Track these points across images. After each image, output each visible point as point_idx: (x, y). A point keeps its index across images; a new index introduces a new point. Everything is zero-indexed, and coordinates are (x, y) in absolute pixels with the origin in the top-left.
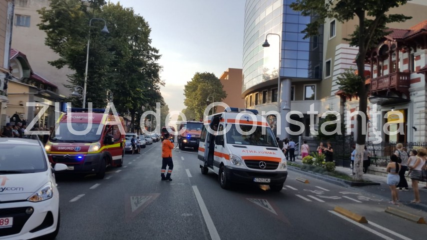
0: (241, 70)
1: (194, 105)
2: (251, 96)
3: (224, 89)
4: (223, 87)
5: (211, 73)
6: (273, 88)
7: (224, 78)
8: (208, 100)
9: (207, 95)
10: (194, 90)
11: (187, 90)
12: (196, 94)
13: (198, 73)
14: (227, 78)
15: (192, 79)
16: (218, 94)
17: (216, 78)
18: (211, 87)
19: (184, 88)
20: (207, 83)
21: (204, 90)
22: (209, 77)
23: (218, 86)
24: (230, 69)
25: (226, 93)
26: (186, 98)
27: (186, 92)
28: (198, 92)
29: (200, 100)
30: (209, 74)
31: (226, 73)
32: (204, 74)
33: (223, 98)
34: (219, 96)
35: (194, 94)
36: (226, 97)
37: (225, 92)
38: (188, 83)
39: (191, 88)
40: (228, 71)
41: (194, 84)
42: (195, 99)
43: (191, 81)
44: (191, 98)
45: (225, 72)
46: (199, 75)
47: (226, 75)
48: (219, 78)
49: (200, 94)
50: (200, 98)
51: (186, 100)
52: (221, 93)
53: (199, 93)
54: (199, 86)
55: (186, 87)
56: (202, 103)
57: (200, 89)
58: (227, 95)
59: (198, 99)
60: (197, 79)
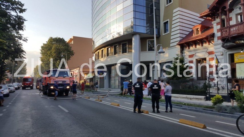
2: (98, 52)
3: (72, 49)
6: (122, 43)
7: (70, 43)
8: (62, 56)
10: (49, 50)
11: (44, 50)
12: (51, 52)
13: (51, 38)
14: (72, 43)
15: (47, 42)
16: (69, 53)
18: (63, 47)
19: (41, 48)
20: (59, 45)
21: (58, 49)
22: (60, 41)
23: (68, 47)
24: (74, 37)
25: (74, 52)
26: (41, 56)
27: (42, 51)
28: (53, 51)
29: (55, 57)
30: (60, 38)
32: (56, 38)
33: (72, 56)
34: (69, 54)
35: (49, 52)
36: (73, 55)
37: (73, 51)
38: (44, 44)
39: (46, 49)
40: (73, 38)
41: (49, 45)
42: (49, 56)
44: (46, 56)
45: (71, 39)
46: (53, 39)
47: (72, 41)
48: (67, 42)
49: (55, 52)
50: (54, 55)
52: (70, 52)
55: (42, 47)
56: (55, 59)
57: (54, 48)
58: (74, 53)
59: (52, 56)
60: (51, 41)
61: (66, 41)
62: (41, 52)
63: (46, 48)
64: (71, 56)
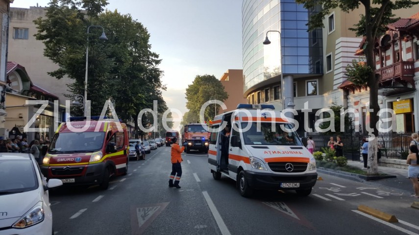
0: (241, 71)
1: (197, 107)
2: (253, 95)
3: (225, 90)
4: (224, 88)
5: (211, 75)
6: (275, 86)
7: (225, 79)
9: (209, 97)
10: (196, 93)
11: (189, 93)
12: (198, 97)
13: (199, 76)
14: (228, 79)
15: (193, 82)
16: (220, 96)
17: (217, 80)
18: (212, 89)
19: (186, 92)
20: (209, 86)
21: (206, 92)
22: (209, 80)
23: (219, 88)
24: (230, 70)
26: (188, 101)
27: (187, 95)
30: (210, 76)
32: (204, 77)
33: (225, 99)
34: (221, 98)
35: (196, 96)
36: (227, 98)
37: (226, 93)
38: (189, 86)
39: (192, 92)
40: (228, 72)
41: (195, 87)
42: (196, 102)
43: (192, 84)
44: (193, 101)
45: (225, 74)
46: (200, 78)
47: (227, 77)
48: (219, 80)
49: (202, 97)
50: (202, 100)
51: (188, 103)
52: (223, 95)
53: (201, 95)
54: (201, 89)
55: (187, 90)
57: (202, 91)
58: (228, 95)
59: (200, 101)
60: (198, 82)
61: (217, 78)
62: (186, 97)
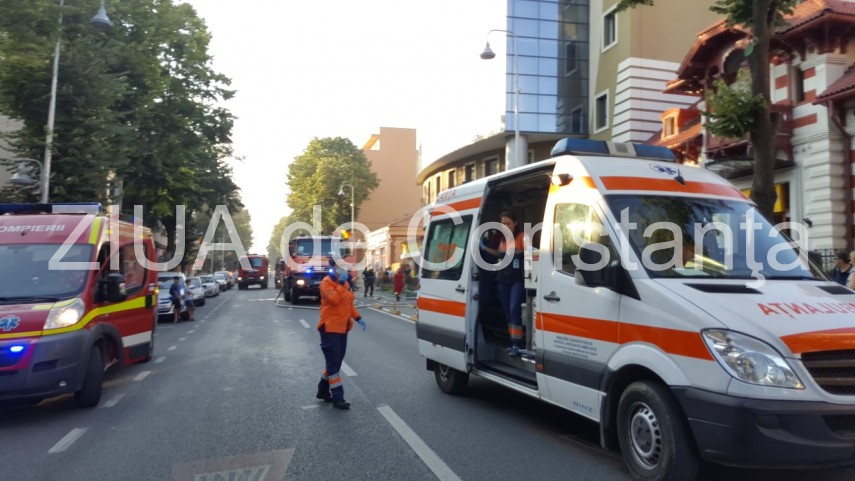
1: (311, 204)
2: (439, 178)
3: (372, 170)
4: (370, 165)
5: (343, 137)
6: (486, 158)
7: (372, 146)
8: (341, 192)
9: (337, 183)
10: (309, 174)
11: (294, 174)
12: (314, 182)
13: (317, 139)
14: (376, 147)
15: (304, 151)
16: (362, 180)
17: (355, 148)
18: (345, 165)
20: (337, 159)
21: (332, 172)
22: (339, 146)
23: (361, 163)
24: (383, 129)
25: (378, 177)
26: (290, 192)
27: (290, 178)
28: (319, 176)
29: (324, 194)
30: (340, 139)
31: (374, 138)
32: (329, 139)
33: (372, 188)
34: (363, 184)
35: (308, 181)
36: (376, 185)
37: (375, 174)
38: (295, 159)
39: (302, 172)
40: (378, 133)
41: (308, 161)
42: (310, 192)
43: (302, 154)
44: (302, 191)
45: (373, 136)
46: (319, 142)
47: (375, 142)
48: (360, 148)
49: (324, 182)
50: (322, 188)
51: (291, 195)
52: (366, 178)
53: (320, 179)
54: (321, 164)
55: (292, 167)
56: (326, 200)
57: (322, 170)
58: (380, 180)
59: (317, 192)
60: (315, 149)
61: (355, 145)
62: (288, 181)
63: (300, 168)
64: (369, 190)
